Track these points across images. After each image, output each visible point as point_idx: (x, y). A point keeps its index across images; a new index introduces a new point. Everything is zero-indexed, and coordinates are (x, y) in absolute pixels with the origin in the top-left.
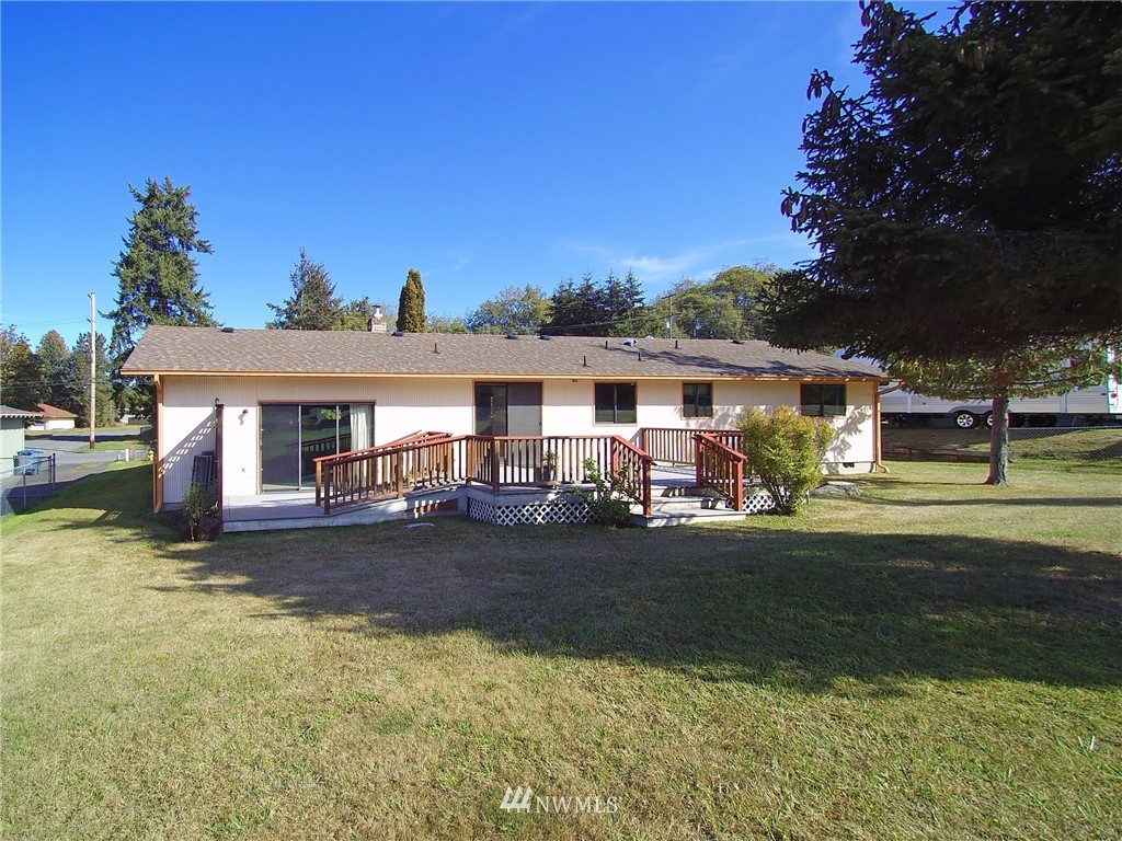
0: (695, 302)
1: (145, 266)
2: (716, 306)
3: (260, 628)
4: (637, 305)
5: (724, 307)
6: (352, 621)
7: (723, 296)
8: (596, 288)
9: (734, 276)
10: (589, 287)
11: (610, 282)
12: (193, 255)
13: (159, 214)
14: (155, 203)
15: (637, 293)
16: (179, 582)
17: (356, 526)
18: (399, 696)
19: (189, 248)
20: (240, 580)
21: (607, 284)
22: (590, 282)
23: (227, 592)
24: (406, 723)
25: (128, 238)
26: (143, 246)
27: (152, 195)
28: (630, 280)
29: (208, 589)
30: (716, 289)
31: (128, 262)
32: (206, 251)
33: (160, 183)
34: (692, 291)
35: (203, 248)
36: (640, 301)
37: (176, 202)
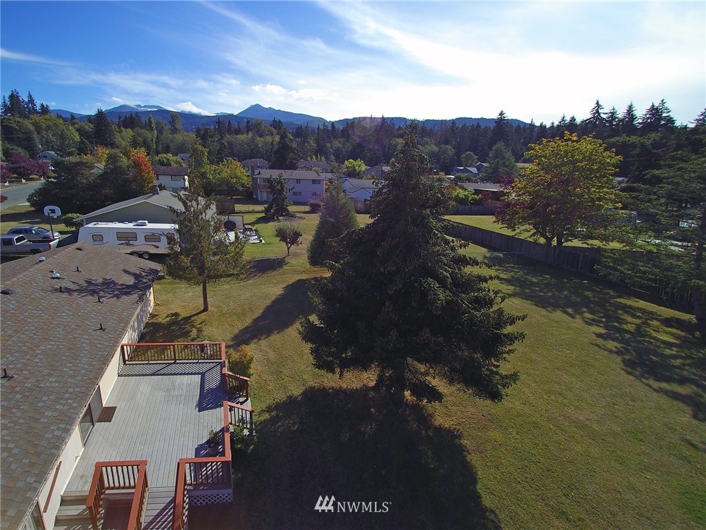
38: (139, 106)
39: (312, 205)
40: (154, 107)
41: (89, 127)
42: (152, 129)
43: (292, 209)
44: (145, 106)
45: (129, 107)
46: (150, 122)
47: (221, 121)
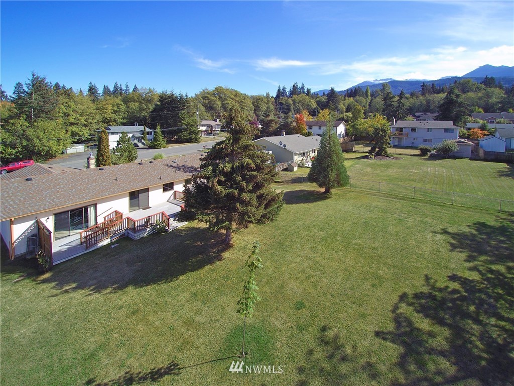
3: (90, 298)
6: (108, 290)
16: (55, 291)
17: (96, 249)
18: (120, 303)
20: (74, 285)
23: (73, 290)
24: (122, 307)
29: (66, 291)
38: (376, 80)
39: (421, 150)
40: (388, 79)
41: (324, 99)
42: (367, 96)
43: (390, 151)
44: (380, 80)
45: (369, 82)
46: (367, 91)
47: (426, 84)
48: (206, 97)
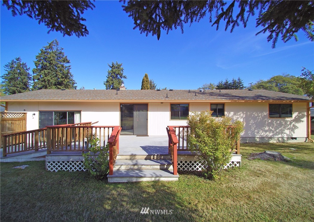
0: (263, 86)
1: (111, 82)
2: (270, 87)
4: (241, 86)
5: (272, 87)
7: (272, 84)
8: (229, 82)
9: (276, 78)
10: (227, 82)
11: (233, 80)
12: (123, 79)
13: (114, 70)
14: (113, 67)
15: (241, 83)
19: (122, 78)
21: (232, 81)
22: (227, 81)
25: (107, 76)
26: (111, 78)
27: (113, 66)
28: (239, 79)
30: (270, 82)
31: (107, 82)
32: (125, 78)
33: (115, 63)
34: (262, 83)
35: (125, 77)
36: (242, 85)
37: (119, 67)
48: (261, 85)
